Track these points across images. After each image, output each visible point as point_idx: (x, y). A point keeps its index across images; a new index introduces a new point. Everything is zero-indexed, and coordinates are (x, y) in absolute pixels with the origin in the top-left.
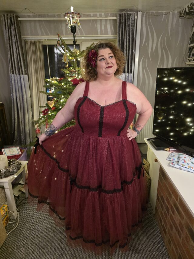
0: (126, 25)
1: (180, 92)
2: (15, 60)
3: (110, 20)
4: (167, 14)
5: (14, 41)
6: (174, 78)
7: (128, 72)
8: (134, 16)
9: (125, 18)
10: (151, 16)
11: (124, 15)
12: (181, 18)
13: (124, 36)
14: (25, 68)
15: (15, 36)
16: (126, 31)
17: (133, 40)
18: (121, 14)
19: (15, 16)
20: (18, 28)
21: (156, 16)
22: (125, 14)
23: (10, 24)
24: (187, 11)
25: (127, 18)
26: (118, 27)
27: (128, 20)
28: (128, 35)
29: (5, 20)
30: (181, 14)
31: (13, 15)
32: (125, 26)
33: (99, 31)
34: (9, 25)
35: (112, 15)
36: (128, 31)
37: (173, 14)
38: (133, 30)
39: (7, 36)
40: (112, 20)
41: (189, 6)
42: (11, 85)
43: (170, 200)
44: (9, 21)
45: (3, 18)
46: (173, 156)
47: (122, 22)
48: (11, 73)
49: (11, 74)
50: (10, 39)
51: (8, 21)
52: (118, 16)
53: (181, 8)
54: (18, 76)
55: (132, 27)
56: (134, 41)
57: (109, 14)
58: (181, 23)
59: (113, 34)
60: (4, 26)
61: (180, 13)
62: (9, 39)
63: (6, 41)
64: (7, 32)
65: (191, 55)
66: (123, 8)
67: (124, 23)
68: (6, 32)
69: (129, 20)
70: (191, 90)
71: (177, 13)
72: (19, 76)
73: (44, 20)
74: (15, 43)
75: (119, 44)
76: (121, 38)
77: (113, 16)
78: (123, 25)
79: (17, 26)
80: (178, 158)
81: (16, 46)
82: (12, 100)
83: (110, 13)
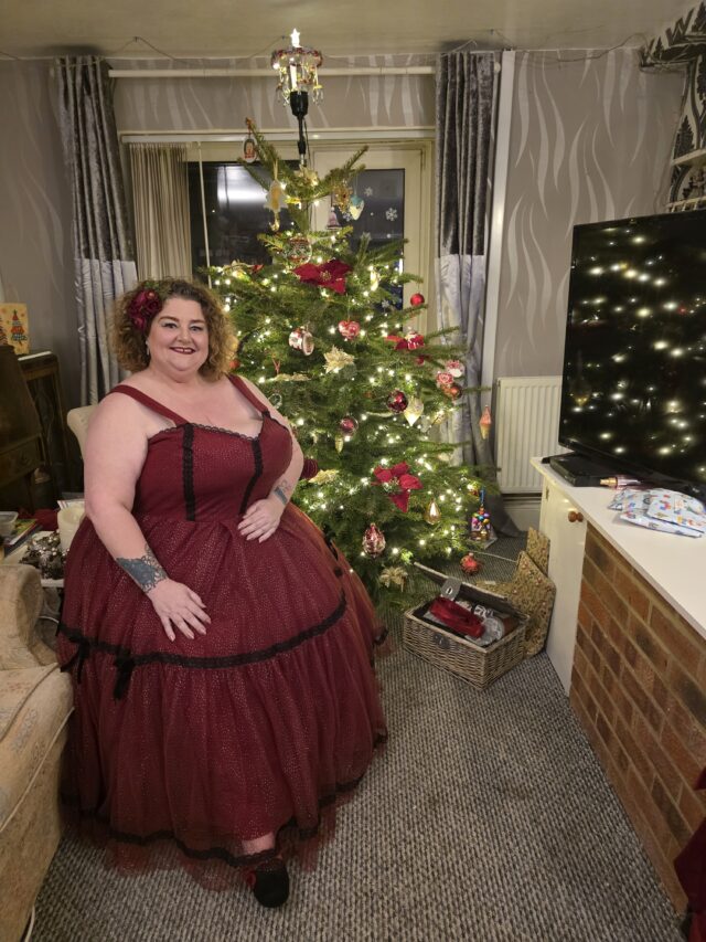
0: (466, 91)
1: (644, 313)
2: (97, 211)
3: (412, 76)
4: (600, 56)
5: (92, 146)
6: (624, 266)
7: (470, 252)
8: (492, 63)
9: (462, 69)
10: (546, 64)
11: (458, 60)
12: (644, 69)
13: (457, 130)
14: (127, 238)
15: (99, 131)
16: (465, 112)
17: (486, 142)
18: (449, 55)
19: (97, 63)
20: (108, 103)
21: (562, 64)
22: (462, 56)
23: (82, 90)
24: (666, 45)
25: (469, 69)
26: (437, 99)
27: (472, 76)
28: (470, 124)
29: (65, 77)
30: (644, 58)
31: (94, 60)
32: (461, 96)
33: (374, 112)
34: (78, 93)
35: (418, 60)
36: (470, 112)
37: (620, 56)
38: (487, 110)
39: (70, 130)
40: (417, 79)
41: (673, 32)
42: (80, 294)
43: (621, 627)
44: (79, 79)
45: (60, 69)
46: (630, 497)
47: (451, 83)
48: (83, 255)
49: (80, 257)
50: (82, 141)
51: (74, 79)
52: (439, 62)
53: (645, 39)
54: (105, 265)
55: (484, 98)
56: (489, 145)
57: (409, 59)
58: (644, 88)
59: (421, 124)
60: (62, 96)
61: (642, 54)
62: (78, 140)
63: (66, 148)
64: (73, 116)
65: (681, 192)
66: (457, 37)
67: (458, 87)
68: (69, 118)
69: (476, 75)
70: (681, 306)
71: (630, 53)
72: (107, 263)
73: (192, 78)
74: (98, 154)
75: (442, 157)
76: (449, 133)
77: (421, 65)
78: (454, 94)
79: (105, 98)
80: (644, 501)
81: (99, 163)
82: (83, 347)
83: (411, 54)
